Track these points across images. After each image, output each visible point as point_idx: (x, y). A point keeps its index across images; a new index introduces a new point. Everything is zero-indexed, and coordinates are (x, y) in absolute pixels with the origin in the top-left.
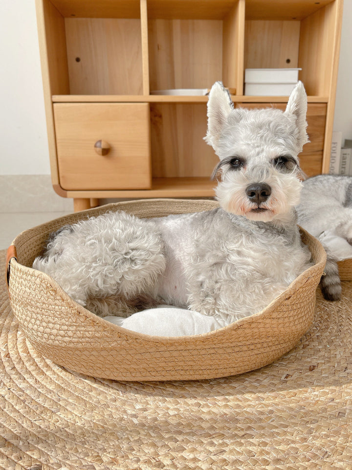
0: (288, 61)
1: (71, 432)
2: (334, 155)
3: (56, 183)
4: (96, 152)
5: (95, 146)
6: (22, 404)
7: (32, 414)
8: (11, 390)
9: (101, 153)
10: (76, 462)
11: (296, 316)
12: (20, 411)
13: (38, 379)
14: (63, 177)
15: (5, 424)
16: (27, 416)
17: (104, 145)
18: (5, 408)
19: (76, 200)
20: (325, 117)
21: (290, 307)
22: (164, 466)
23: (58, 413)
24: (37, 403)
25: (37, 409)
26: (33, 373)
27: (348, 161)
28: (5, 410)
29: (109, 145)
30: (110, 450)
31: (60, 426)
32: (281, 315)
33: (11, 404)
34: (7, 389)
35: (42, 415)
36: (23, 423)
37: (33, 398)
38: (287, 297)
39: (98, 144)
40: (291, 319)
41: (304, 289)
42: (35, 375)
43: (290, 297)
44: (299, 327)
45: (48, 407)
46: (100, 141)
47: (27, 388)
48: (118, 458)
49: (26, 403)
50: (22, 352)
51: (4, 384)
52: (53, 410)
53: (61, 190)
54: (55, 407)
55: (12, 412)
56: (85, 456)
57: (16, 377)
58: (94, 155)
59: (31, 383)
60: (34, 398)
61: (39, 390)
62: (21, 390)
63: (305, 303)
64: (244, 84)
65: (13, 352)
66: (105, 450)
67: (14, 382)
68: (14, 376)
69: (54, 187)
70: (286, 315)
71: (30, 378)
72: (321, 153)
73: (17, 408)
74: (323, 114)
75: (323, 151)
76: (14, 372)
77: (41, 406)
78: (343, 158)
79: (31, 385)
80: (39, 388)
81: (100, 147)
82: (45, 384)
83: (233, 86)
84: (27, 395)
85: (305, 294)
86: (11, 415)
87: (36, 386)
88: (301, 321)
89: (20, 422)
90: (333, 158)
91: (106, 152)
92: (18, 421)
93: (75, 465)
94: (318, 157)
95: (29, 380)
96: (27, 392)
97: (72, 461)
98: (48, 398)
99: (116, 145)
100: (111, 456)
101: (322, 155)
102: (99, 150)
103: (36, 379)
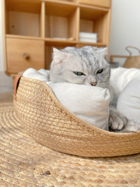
17: (27, 55)
46: (25, 54)
102: (25, 57)
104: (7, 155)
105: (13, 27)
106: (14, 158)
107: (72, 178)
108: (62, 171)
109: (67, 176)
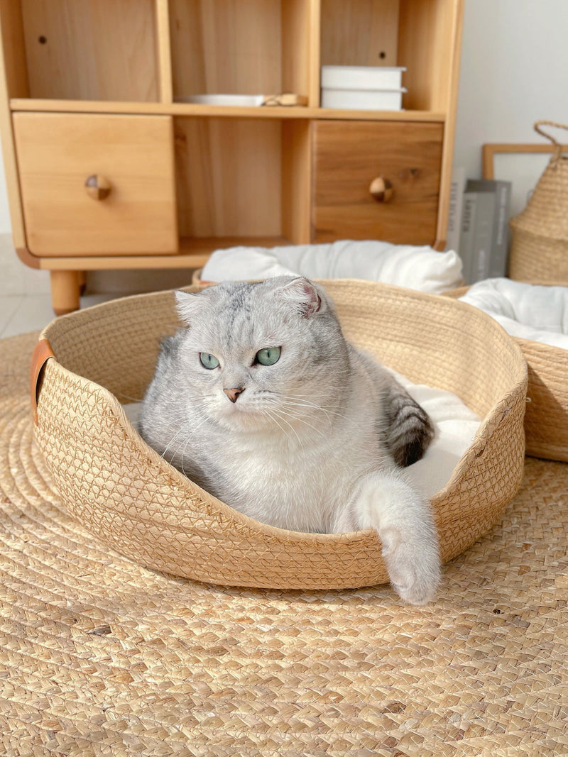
0: (382, 55)
1: (138, 586)
2: (453, 202)
3: (21, 244)
4: (89, 194)
5: (87, 185)
6: (54, 559)
7: (72, 569)
8: (30, 542)
9: (97, 196)
10: (157, 618)
11: (495, 479)
12: (53, 567)
13: (66, 527)
14: (33, 235)
15: (35, 584)
16: (65, 572)
17: (101, 183)
18: (29, 565)
19: (54, 273)
20: (441, 144)
21: (483, 467)
22: (280, 612)
23: (112, 566)
24: (76, 556)
25: (78, 563)
26: (56, 520)
27: (473, 211)
28: (29, 567)
29: (109, 182)
30: (200, 601)
31: (120, 580)
32: (472, 484)
33: (37, 560)
34: (22, 542)
35: (89, 569)
36: (63, 581)
37: (67, 550)
38: (478, 452)
39: (91, 182)
40: (488, 485)
41: (501, 432)
42: (60, 523)
43: (482, 451)
44: (501, 494)
45: (94, 560)
46: (95, 177)
47: (54, 540)
48: (213, 609)
49: (58, 557)
50: (28, 494)
51: (15, 537)
52: (102, 562)
53: (31, 257)
54: (103, 558)
55: (40, 569)
56: (168, 610)
57: (31, 526)
58: (85, 199)
59: (58, 533)
60: (70, 551)
61: (73, 540)
62: (44, 542)
63: (505, 454)
64: (321, 90)
65: (13, 496)
66: (193, 602)
67: (29, 533)
68: (28, 525)
69: (19, 252)
70: (479, 482)
71: (54, 527)
72: (434, 198)
73: (47, 563)
74: (438, 139)
75: (438, 195)
76: (26, 521)
77: (82, 559)
78: (467, 207)
79: (58, 535)
80: (72, 537)
81: (95, 186)
82: (79, 533)
83: (303, 92)
84: (55, 547)
85: (504, 440)
86: (42, 573)
87: (66, 536)
88: (502, 484)
89: (58, 580)
90: (452, 207)
91: (105, 194)
92: (54, 579)
93: (157, 622)
94: (431, 205)
95: (54, 529)
96: (55, 544)
97: (151, 618)
98: (90, 549)
99: (122, 184)
100: (205, 608)
101: (438, 201)
102: (93, 190)
103: (63, 527)
104: (14, 586)
105: (43, 40)
106: (29, 592)
107: (158, 642)
108: (141, 627)
109: (148, 638)
